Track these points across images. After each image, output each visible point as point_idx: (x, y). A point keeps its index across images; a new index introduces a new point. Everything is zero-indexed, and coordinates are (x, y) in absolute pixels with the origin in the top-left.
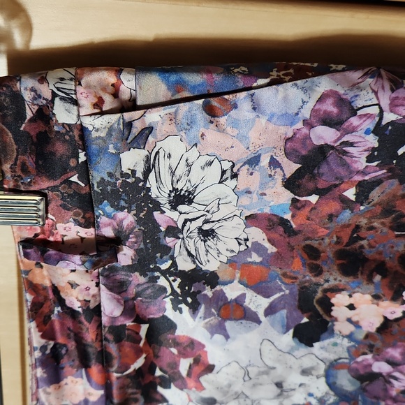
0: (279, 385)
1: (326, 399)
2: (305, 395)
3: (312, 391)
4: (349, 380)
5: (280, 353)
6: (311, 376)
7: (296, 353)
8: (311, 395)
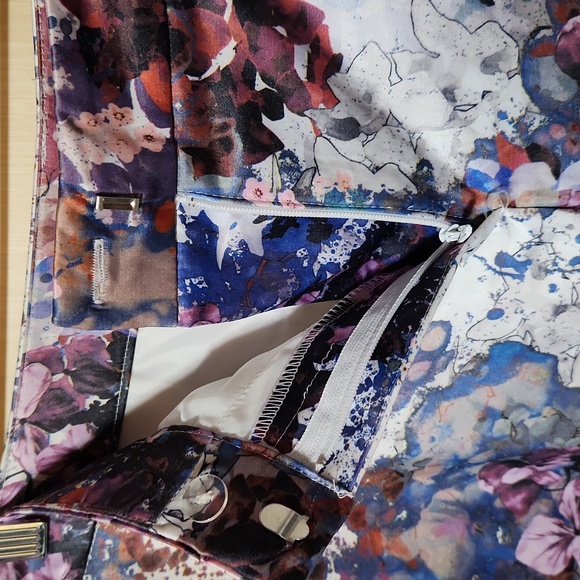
0: (449, 94)
1: (528, 121)
2: (493, 118)
3: (503, 108)
4: (559, 78)
5: (443, 21)
6: (498, 74)
7: (468, 21)
8: (502, 115)
